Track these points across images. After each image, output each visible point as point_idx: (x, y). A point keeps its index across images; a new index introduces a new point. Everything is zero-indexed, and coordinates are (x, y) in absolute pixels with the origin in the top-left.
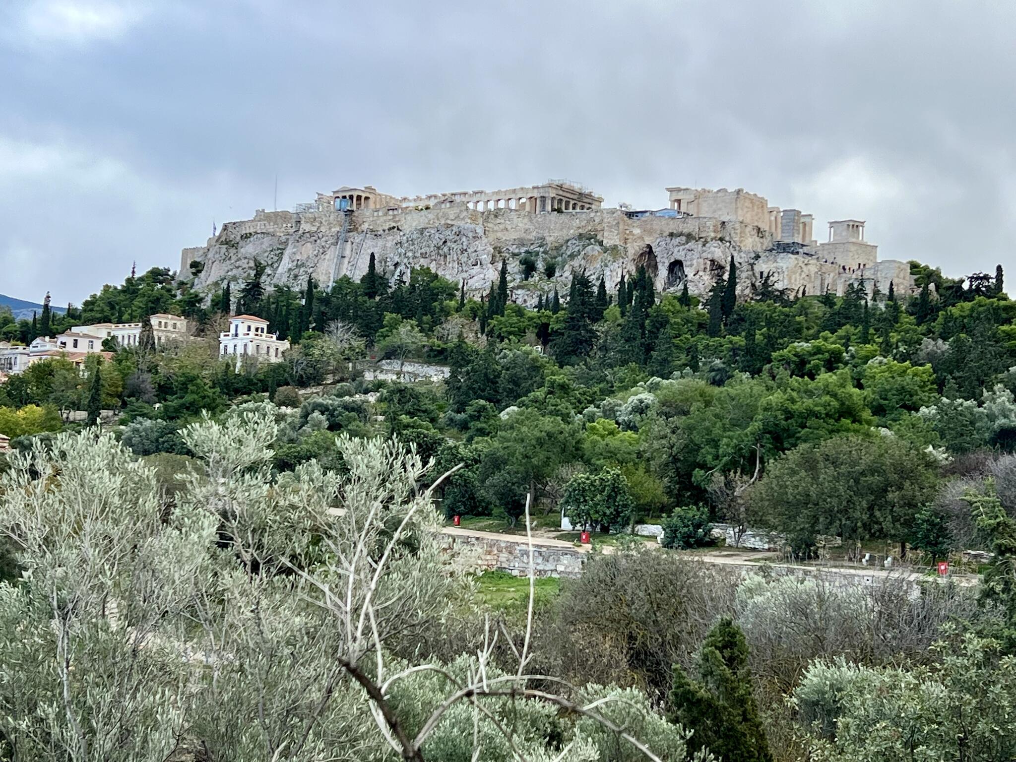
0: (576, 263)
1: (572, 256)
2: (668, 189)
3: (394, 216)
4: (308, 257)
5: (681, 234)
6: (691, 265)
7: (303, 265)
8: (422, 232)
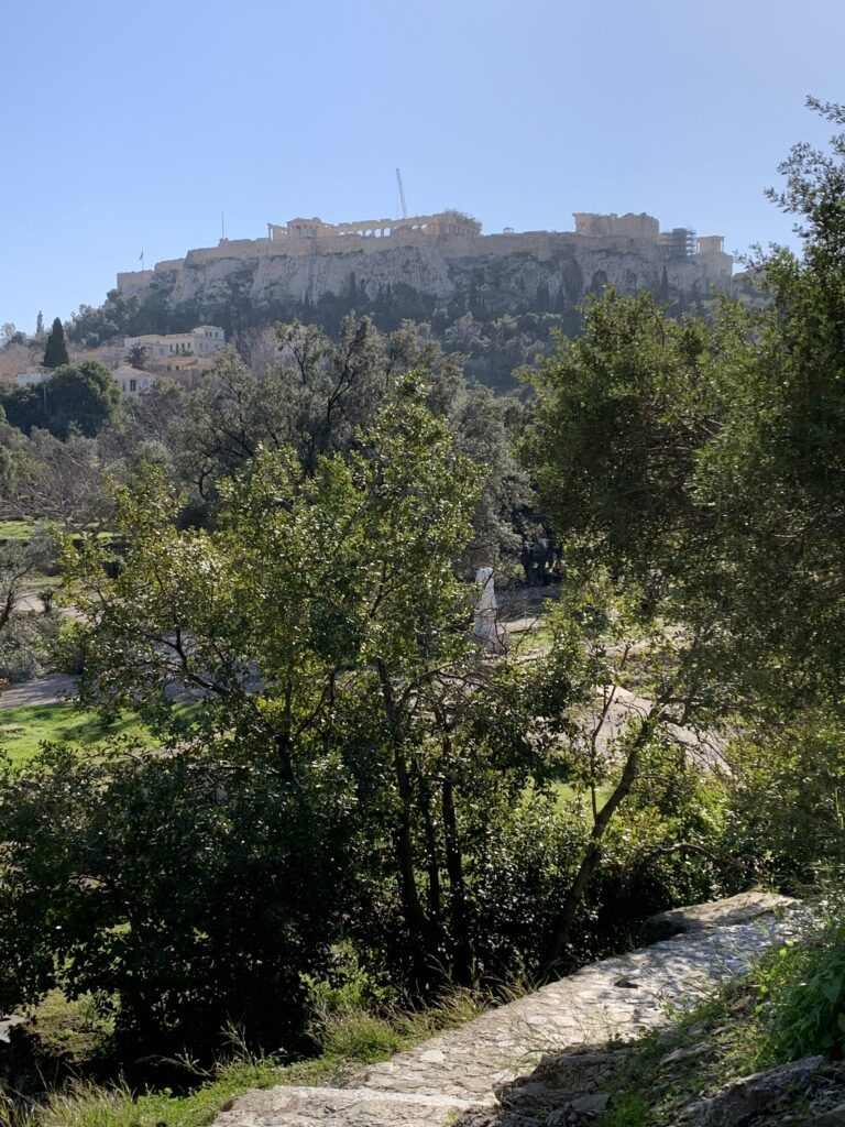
0: (518, 275)
1: (515, 271)
2: (574, 215)
3: (355, 241)
4: (280, 277)
5: (601, 251)
6: (613, 275)
7: (277, 283)
8: (384, 253)
